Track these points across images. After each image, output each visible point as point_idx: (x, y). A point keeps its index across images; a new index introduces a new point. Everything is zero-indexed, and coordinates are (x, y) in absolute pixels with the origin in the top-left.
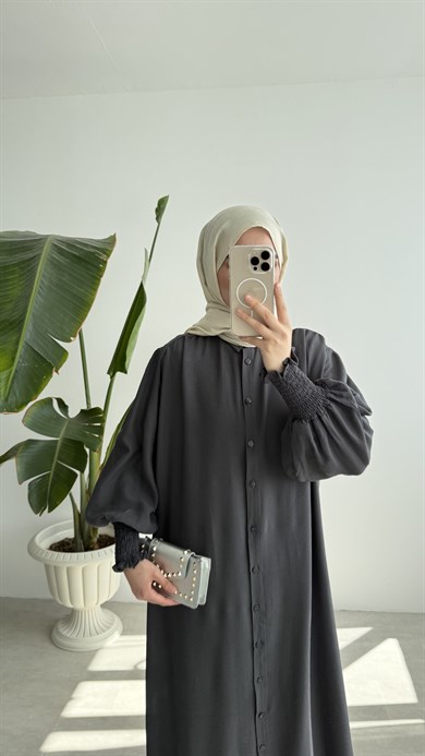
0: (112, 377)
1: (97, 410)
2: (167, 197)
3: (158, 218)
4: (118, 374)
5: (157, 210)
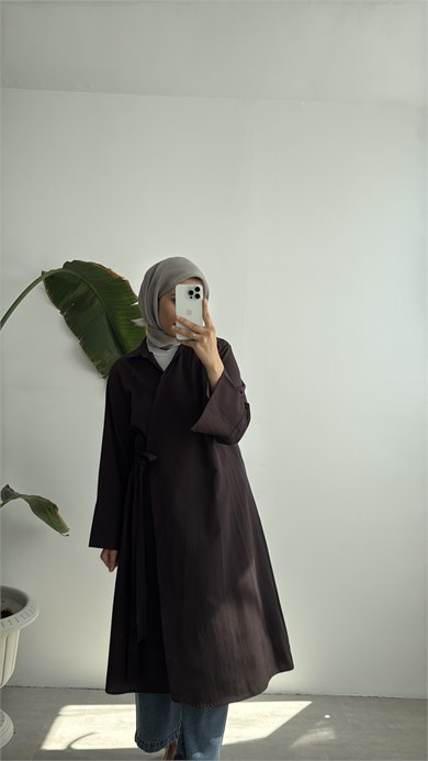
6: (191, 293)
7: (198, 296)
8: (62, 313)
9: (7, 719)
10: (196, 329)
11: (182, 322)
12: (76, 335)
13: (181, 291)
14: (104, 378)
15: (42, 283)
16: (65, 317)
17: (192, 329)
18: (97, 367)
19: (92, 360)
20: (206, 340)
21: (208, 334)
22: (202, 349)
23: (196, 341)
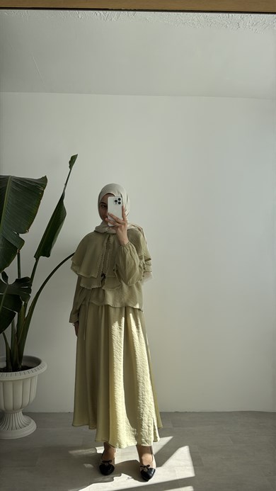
0: (37, 260)
1: (26, 279)
2: (77, 155)
3: (71, 167)
4: (41, 257)
5: (70, 162)
6: (116, 201)
7: (119, 203)
9: (33, 422)
10: (119, 221)
11: (111, 216)
13: (110, 200)
17: (116, 221)
20: (123, 226)
21: (125, 224)
22: (120, 232)
23: (118, 227)
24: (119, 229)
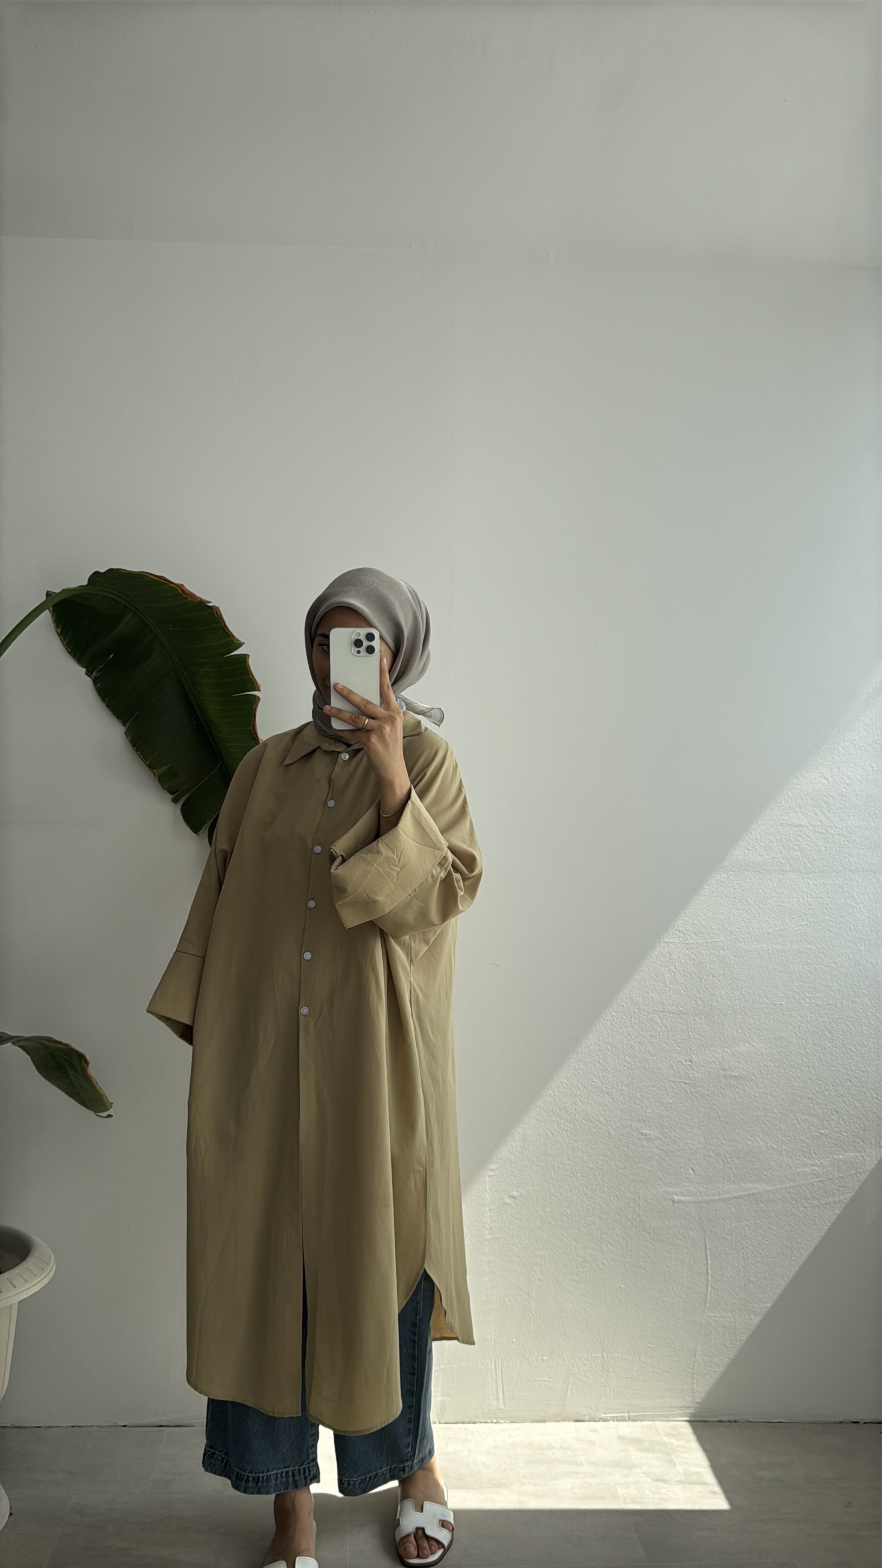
6: (358, 643)
7: (370, 650)
8: (89, 673)
12: (118, 717)
13: (340, 639)
14: (175, 801)
15: (46, 616)
16: (95, 681)
17: (362, 710)
18: (159, 781)
19: (150, 767)
20: (388, 729)
21: (392, 720)
22: (379, 747)
23: (369, 731)
24: (374, 739)
